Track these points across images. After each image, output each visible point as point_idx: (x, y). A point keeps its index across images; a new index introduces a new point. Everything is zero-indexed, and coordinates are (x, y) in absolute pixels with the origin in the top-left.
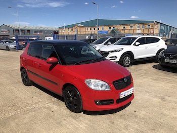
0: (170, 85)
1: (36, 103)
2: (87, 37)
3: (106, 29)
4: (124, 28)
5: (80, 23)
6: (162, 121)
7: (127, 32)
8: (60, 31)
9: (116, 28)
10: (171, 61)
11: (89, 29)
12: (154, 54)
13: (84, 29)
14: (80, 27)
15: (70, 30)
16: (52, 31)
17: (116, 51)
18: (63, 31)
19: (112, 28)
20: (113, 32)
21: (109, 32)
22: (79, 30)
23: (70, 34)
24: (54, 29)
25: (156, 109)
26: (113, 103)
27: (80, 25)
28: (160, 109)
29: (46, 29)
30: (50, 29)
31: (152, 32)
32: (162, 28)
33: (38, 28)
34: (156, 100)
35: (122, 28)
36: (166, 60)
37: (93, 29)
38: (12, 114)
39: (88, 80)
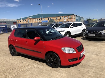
0: (95, 47)
1: (27, 66)
2: (40, 25)
3: (47, 19)
4: (57, 18)
5: (31, 17)
6: (103, 66)
7: (58, 21)
8: (18, 22)
9: (52, 19)
10: (92, 35)
11: (36, 20)
12: (80, 32)
13: (33, 20)
14: (31, 18)
15: (24, 21)
16: (12, 22)
17: (61, 31)
18: (20, 21)
19: (50, 19)
20: (51, 21)
21: (48, 21)
22: (30, 20)
23: (24, 23)
24: (13, 21)
25: (97, 61)
26: (78, 59)
27: (30, 17)
28: (99, 61)
29: (8, 21)
30: (11, 21)
31: (72, 20)
32: (77, 18)
33: (2, 20)
34: (94, 56)
35: (55, 18)
36: (89, 35)
37: (38, 20)
38: (16, 74)
39: (63, 48)
